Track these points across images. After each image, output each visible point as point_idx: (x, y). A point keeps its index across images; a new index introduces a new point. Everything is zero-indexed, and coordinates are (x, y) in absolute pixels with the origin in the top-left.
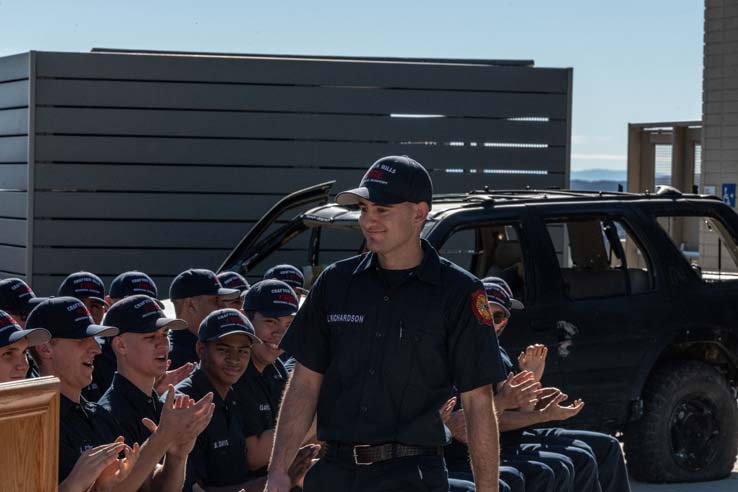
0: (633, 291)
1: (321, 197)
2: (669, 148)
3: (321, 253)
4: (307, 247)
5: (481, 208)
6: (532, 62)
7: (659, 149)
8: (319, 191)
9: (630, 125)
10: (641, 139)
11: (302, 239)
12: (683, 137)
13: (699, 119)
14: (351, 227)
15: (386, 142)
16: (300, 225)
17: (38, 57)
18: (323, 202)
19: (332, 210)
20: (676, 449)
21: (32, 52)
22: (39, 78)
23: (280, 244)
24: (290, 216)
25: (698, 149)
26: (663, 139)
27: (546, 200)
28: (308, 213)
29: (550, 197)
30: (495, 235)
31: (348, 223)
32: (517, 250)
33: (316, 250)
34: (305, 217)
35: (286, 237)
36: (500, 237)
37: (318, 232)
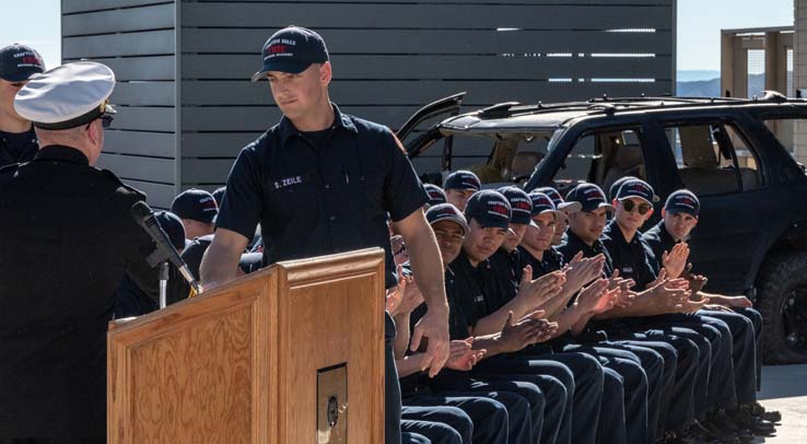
0: (744, 190)
1: (453, 108)
3: (453, 160)
4: (441, 153)
5: (605, 115)
8: (451, 102)
9: (722, 31)
10: (734, 44)
11: (437, 147)
12: (775, 41)
14: (484, 134)
15: (495, 55)
16: (436, 134)
18: (456, 113)
19: (469, 119)
20: (787, 332)
22: (184, 1)
23: (418, 152)
24: (426, 126)
25: (790, 53)
26: (755, 44)
27: (663, 106)
28: (444, 122)
29: (666, 103)
30: (613, 139)
31: (480, 131)
32: (638, 153)
33: (448, 158)
34: (441, 126)
35: (424, 144)
36: (618, 141)
37: (450, 140)
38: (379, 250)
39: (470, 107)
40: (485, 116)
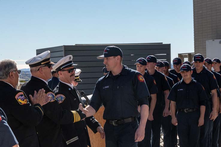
2: (187, 58)
6: (162, 43)
9: (178, 54)
10: (181, 56)
13: (194, 52)
17: (65, 47)
21: (64, 46)
22: (65, 51)
26: (186, 57)
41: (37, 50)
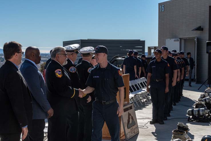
1: (118, 57)
6: (140, 40)
7: (152, 50)
8: (117, 56)
9: (148, 47)
11: (115, 62)
13: (158, 46)
16: (116, 60)
17: (81, 40)
19: (120, 58)
24: (114, 59)
26: (152, 49)
31: (122, 60)
37: (117, 61)
38: (129, 74)
39: (120, 57)
40: (122, 58)
41: (63, 42)
